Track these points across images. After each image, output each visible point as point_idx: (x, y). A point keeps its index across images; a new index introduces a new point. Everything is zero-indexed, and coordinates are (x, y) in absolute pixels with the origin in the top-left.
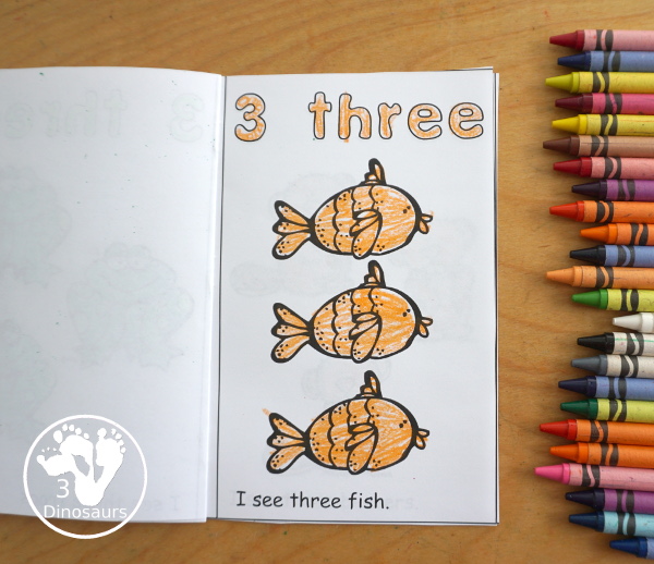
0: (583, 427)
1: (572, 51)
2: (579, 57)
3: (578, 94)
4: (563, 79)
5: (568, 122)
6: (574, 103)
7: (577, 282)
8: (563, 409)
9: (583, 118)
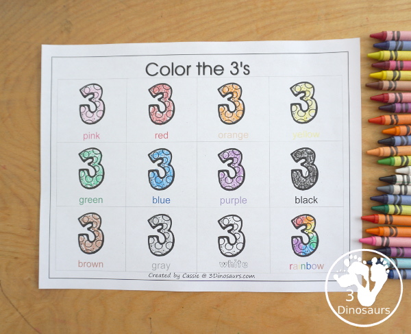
0: (382, 218)
1: (380, 41)
2: (384, 44)
3: (382, 61)
4: (376, 54)
5: (378, 74)
6: (380, 65)
7: (381, 155)
8: (372, 210)
9: (384, 72)
